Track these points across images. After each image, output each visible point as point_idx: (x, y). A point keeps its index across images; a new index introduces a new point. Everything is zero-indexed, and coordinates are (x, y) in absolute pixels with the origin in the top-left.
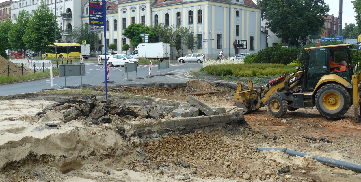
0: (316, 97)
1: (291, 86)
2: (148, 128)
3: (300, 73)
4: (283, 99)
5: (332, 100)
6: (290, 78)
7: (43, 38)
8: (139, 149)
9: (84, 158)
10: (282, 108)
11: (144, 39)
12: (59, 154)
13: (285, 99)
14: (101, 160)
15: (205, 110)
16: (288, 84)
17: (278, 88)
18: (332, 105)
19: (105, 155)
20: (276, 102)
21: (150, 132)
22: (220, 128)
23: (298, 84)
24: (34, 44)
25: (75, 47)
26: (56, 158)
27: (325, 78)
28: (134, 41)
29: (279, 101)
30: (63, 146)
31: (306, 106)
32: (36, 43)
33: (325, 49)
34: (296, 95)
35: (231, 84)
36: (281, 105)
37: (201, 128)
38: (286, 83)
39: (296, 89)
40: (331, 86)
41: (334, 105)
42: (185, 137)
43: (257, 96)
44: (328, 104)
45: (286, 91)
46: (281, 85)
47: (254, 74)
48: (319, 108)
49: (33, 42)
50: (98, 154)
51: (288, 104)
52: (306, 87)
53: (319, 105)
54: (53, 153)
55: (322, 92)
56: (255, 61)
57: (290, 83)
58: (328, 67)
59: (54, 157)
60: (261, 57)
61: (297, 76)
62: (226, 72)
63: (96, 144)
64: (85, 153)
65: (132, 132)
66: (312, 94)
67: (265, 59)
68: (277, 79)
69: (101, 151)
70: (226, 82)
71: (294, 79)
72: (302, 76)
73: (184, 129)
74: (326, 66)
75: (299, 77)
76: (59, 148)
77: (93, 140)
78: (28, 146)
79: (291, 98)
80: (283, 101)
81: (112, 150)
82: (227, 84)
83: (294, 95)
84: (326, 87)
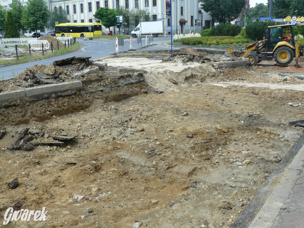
0: (275, 54)
1: (260, 48)
2: (222, 65)
3: (264, 41)
4: (256, 56)
5: (283, 55)
6: (259, 44)
7: (39, 21)
8: (222, 74)
9: (206, 77)
10: (255, 61)
11: (119, 20)
12: (199, 74)
13: (257, 56)
14: (211, 78)
15: (235, 59)
16: (258, 47)
17: (252, 50)
18: (284, 58)
19: (213, 76)
20: (251, 57)
21: (222, 67)
22: (244, 67)
23: (263, 47)
24: (32, 25)
25: (98, 26)
26: (199, 76)
27: (280, 43)
28: (103, 21)
29: (254, 57)
30: (200, 71)
31: (269, 59)
32: (33, 25)
33: (280, 27)
34: (263, 53)
35: (208, 50)
36: (255, 59)
37: (238, 66)
38: (256, 47)
39: (262, 50)
40: (284, 48)
41: (285, 58)
42: (234, 69)
43: (239, 55)
44: (281, 57)
45: (256, 51)
46: (254, 48)
47: (218, 44)
48: (276, 60)
49: (30, 24)
50: (210, 75)
51: (259, 58)
52: (268, 49)
53: (276, 59)
54: (197, 74)
55: (278, 51)
56: (209, 34)
57: (259, 47)
58: (282, 37)
59: (198, 76)
60: (214, 32)
61: (263, 43)
62: (198, 42)
63: (209, 71)
64: (206, 75)
65: (217, 67)
66: (272, 52)
67: (217, 33)
68: (251, 45)
69: (211, 74)
70: (204, 49)
71: (261, 44)
72: (266, 43)
73: (232, 67)
74: (280, 37)
75: (264, 43)
76: (199, 72)
77: (207, 69)
78: (190, 70)
79: (260, 55)
80: (256, 57)
81: (215, 74)
82: (204, 50)
83: (262, 53)
84: (281, 49)
